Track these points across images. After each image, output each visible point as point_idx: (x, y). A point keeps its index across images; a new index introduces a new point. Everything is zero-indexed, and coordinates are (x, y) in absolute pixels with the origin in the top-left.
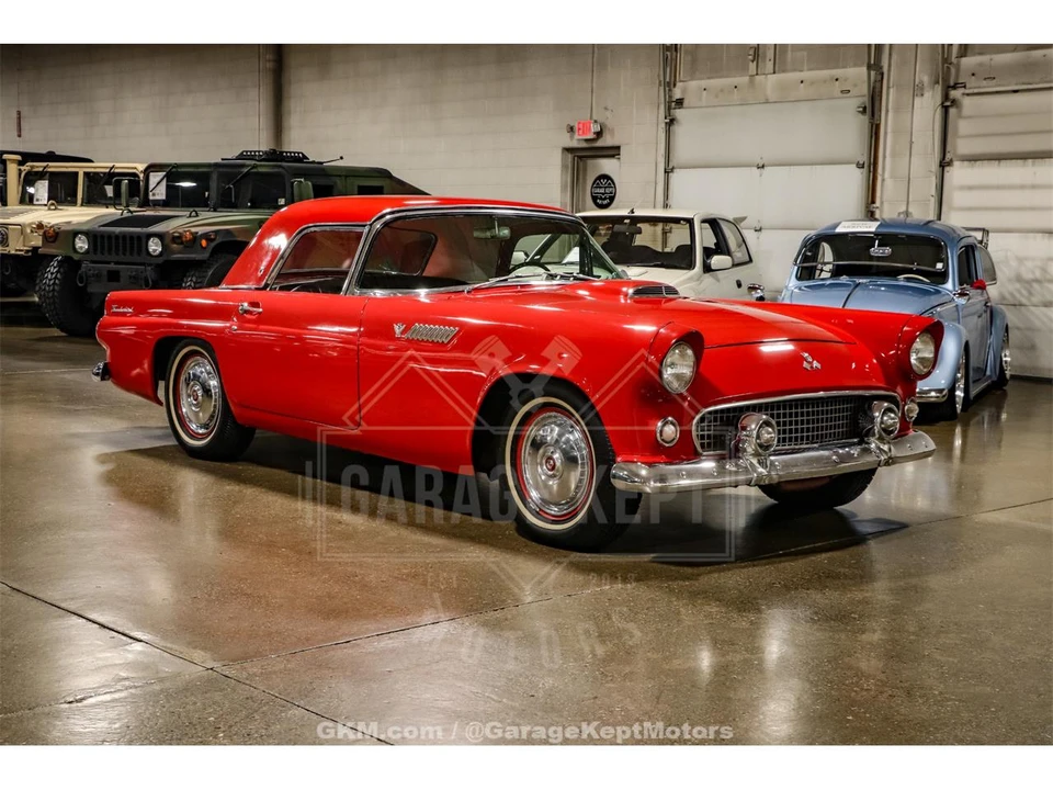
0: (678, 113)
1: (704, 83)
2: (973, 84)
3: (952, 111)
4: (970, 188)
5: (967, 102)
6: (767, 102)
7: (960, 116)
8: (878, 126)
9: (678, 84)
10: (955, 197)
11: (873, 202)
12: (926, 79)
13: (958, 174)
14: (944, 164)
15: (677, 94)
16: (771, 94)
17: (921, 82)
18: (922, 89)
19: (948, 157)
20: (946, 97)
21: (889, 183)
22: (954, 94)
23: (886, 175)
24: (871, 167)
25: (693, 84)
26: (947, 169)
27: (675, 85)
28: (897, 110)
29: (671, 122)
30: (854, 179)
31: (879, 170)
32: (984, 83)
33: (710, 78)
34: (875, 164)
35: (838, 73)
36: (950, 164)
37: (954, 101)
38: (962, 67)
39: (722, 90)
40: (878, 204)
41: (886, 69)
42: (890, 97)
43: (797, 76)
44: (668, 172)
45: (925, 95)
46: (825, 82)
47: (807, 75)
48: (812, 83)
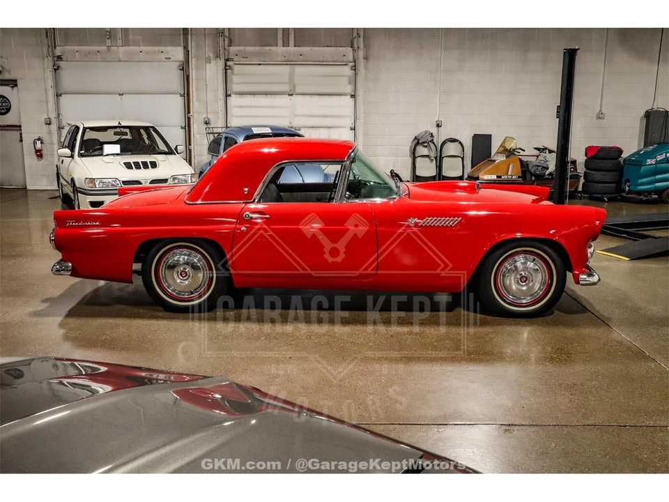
0: (61, 63)
1: (77, 48)
2: (236, 58)
3: (228, 71)
4: (241, 107)
5: (236, 68)
6: (120, 61)
7: (233, 73)
8: (188, 77)
9: (58, 48)
10: (233, 111)
11: (189, 113)
12: (211, 55)
13: (234, 100)
14: (227, 96)
15: (58, 51)
16: (121, 56)
17: (209, 56)
18: (210, 59)
19: (228, 93)
20: (226, 65)
21: (196, 103)
22: (228, 63)
23: (194, 100)
24: (187, 96)
25: (68, 48)
26: (228, 98)
27: (55, 48)
28: (197, 69)
29: (56, 69)
30: (178, 102)
31: (191, 98)
32: (243, 59)
33: (78, 45)
34: (188, 94)
35: (162, 48)
36: (230, 96)
37: (229, 66)
38: (231, 51)
39: (89, 53)
40: (191, 114)
41: (190, 49)
42: (193, 63)
43: (137, 48)
44: (58, 95)
45: (212, 62)
46: (155, 52)
47: (143, 48)
48: (147, 53)
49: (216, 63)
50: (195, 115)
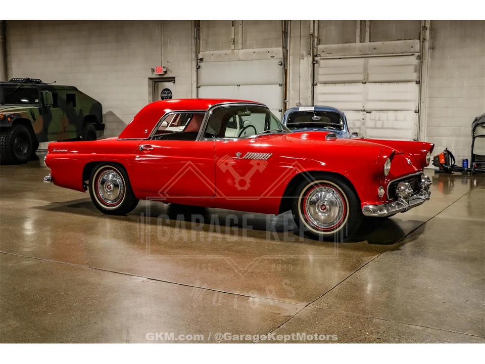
0: (201, 64)
1: (212, 52)
2: (323, 55)
3: (316, 65)
4: (325, 94)
5: (322, 62)
6: (240, 60)
7: (319, 67)
8: (286, 70)
9: (201, 53)
10: (319, 97)
11: (286, 99)
12: (304, 53)
13: (319, 89)
14: (314, 85)
15: (200, 56)
16: (241, 57)
17: (303, 54)
18: (303, 56)
19: (315, 82)
20: (314, 60)
21: (291, 91)
22: (316, 59)
23: (290, 89)
25: (207, 52)
26: (315, 87)
27: (199, 53)
28: (293, 64)
29: (198, 68)
30: (278, 90)
31: (288, 87)
32: (328, 55)
33: (214, 50)
34: (286, 84)
35: (269, 49)
36: (316, 85)
37: (317, 61)
38: (319, 49)
39: (220, 55)
40: (288, 100)
41: (288, 49)
42: (291, 59)
43: (252, 50)
44: (198, 88)
45: (305, 59)
46: (264, 53)
47: (256, 50)
48: (258, 53)
49: (308, 59)
50: (291, 101)
